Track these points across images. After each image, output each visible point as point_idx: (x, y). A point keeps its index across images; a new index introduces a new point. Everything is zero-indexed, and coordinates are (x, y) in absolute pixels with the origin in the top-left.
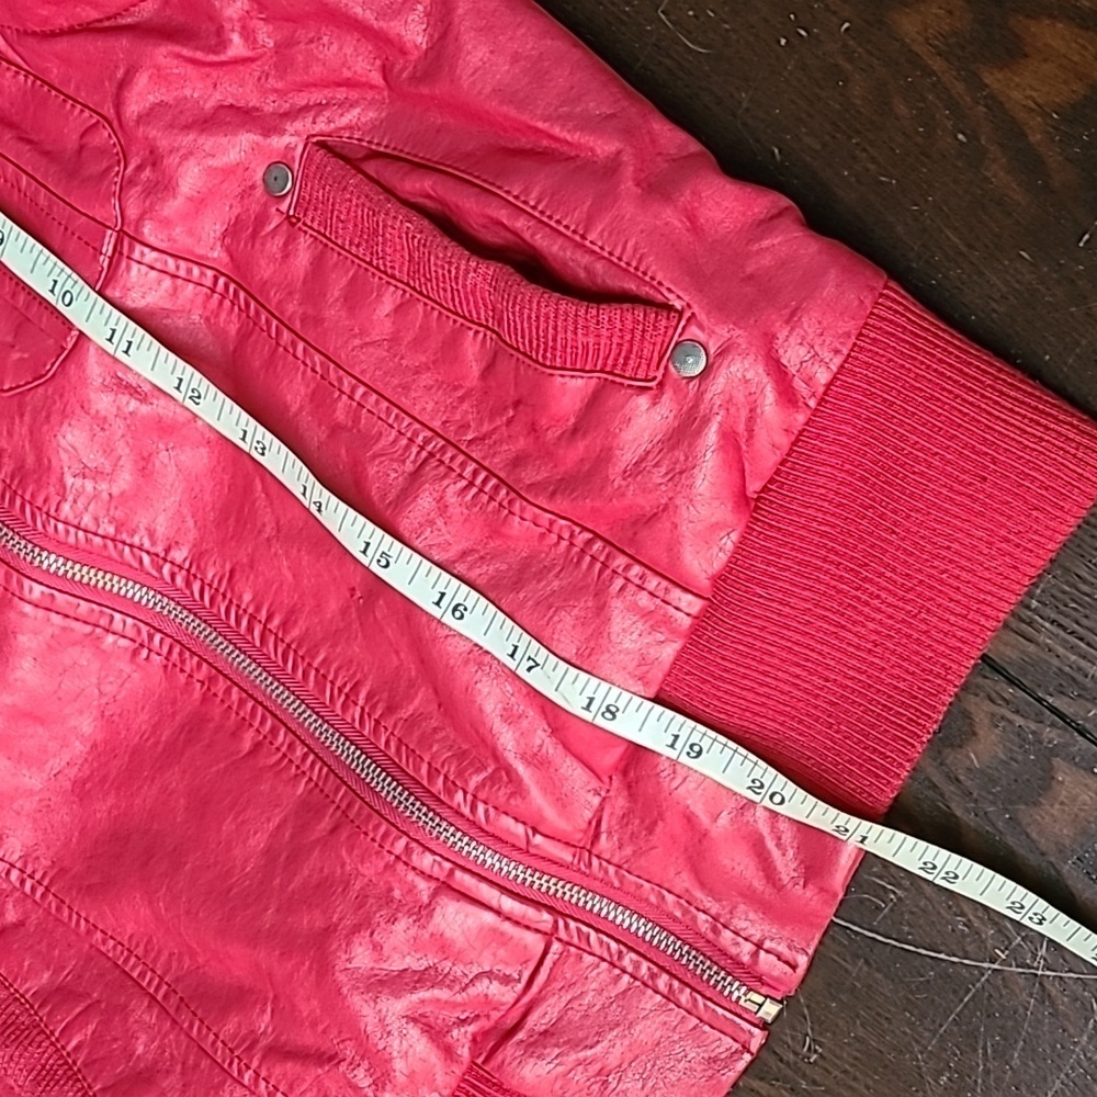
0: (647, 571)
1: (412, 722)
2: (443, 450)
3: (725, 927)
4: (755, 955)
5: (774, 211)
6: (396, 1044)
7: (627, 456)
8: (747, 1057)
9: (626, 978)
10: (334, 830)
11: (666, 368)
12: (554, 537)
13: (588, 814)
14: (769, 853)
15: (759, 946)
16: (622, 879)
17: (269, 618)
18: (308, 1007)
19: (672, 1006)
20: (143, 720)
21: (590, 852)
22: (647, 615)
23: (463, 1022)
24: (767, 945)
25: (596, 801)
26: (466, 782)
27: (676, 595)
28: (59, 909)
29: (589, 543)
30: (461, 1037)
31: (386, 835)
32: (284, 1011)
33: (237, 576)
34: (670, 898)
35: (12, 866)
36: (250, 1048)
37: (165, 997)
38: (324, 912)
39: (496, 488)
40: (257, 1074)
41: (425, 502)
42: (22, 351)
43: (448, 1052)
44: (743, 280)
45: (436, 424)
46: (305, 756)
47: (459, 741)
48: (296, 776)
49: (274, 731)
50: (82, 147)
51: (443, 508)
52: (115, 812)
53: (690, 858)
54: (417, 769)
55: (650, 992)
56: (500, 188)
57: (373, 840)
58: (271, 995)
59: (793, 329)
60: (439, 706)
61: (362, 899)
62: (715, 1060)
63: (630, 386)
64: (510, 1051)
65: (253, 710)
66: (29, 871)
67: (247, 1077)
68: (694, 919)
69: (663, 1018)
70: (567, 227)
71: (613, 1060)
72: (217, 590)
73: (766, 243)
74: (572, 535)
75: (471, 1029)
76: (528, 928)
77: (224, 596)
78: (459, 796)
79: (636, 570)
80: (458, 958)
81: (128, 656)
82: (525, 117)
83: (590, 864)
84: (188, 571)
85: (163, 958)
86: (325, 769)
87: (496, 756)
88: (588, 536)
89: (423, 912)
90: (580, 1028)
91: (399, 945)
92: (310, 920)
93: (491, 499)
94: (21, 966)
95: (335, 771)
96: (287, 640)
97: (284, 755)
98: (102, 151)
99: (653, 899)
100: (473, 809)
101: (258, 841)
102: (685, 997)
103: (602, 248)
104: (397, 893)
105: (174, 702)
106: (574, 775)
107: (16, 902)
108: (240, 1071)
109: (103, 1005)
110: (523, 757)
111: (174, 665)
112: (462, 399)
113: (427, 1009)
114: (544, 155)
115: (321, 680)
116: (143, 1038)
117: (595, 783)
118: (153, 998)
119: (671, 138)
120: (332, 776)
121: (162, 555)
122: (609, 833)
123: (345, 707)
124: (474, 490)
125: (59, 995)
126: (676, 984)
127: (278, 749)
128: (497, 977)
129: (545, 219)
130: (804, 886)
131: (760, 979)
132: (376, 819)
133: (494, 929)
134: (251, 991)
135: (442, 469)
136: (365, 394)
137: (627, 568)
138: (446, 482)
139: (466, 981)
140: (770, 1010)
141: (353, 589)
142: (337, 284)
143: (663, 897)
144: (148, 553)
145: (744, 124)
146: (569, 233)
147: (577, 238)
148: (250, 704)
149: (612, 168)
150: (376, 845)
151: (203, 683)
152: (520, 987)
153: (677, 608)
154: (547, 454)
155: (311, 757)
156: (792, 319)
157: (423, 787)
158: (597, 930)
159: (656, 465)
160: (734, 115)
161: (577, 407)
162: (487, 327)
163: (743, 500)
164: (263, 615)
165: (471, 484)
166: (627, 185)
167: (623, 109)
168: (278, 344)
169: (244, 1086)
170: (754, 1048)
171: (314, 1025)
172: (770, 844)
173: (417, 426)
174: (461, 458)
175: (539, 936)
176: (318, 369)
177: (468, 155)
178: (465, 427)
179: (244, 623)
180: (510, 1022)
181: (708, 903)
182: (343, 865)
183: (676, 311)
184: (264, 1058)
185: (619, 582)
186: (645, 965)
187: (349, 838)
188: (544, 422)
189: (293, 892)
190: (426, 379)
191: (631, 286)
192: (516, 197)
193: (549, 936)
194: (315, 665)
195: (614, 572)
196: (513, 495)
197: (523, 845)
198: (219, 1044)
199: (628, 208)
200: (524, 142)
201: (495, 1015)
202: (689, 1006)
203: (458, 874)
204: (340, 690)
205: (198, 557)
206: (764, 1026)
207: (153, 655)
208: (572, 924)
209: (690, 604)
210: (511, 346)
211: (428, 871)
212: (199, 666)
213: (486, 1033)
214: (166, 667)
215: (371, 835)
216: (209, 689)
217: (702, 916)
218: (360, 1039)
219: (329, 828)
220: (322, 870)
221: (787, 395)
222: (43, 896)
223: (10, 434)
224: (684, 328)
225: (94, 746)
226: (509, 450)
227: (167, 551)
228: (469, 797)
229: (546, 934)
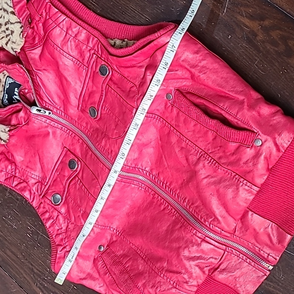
0: (248, 182)
1: (197, 207)
2: (204, 154)
3: (262, 250)
4: (268, 256)
5: (276, 111)
6: (193, 270)
7: (244, 160)
8: (266, 277)
9: (241, 259)
10: (181, 227)
11: (253, 143)
12: (227, 174)
13: (234, 227)
14: (271, 237)
15: (269, 255)
16: (240, 240)
17: (167, 183)
18: (175, 262)
19: (250, 265)
20: (140, 201)
21: (234, 235)
22: (247, 190)
23: (207, 267)
24: (270, 254)
25: (235, 225)
26: (208, 220)
27: (254, 187)
28: (123, 238)
29: (235, 175)
30: (206, 270)
31: (192, 229)
32: (169, 263)
33: (160, 174)
34: (250, 244)
35: (114, 229)
36: (162, 270)
37: (145, 258)
38: (179, 244)
39: (215, 163)
40: (164, 275)
41: (201, 165)
42: (117, 130)
43: (204, 272)
44: (270, 126)
45: (203, 149)
46: (175, 212)
47: (207, 212)
48: (173, 215)
49: (168, 206)
50: (130, 91)
51: (204, 166)
52: (135, 220)
53: (255, 237)
54: (198, 216)
55: (245, 262)
56: (218, 104)
57: (189, 230)
58: (167, 259)
59: (280, 137)
60: (203, 205)
61: (186, 242)
62: (259, 277)
63: (245, 146)
64: (216, 273)
65: (163, 201)
66: (118, 230)
67: (162, 275)
68: (255, 248)
69: (248, 268)
70: (232, 114)
71: (238, 276)
72: (155, 177)
73: (275, 118)
74: (231, 173)
75: (208, 268)
76: (220, 249)
77: (157, 178)
78: (207, 223)
79: (245, 181)
80: (206, 254)
81: (137, 189)
82: (224, 90)
83: (234, 237)
84: (149, 172)
85: (145, 250)
86: (179, 215)
87: (215, 216)
88: (235, 174)
89: (199, 245)
90: (231, 269)
91: (193, 251)
92: (175, 245)
93: (214, 165)
94: (117, 249)
95: (181, 215)
96: (171, 188)
97: (170, 211)
98: (134, 92)
99: (247, 244)
100: (210, 225)
101: (165, 228)
102: (253, 264)
103: (240, 119)
104: (194, 241)
105: (147, 198)
106: (230, 220)
107: (115, 237)
108: (160, 274)
109: (133, 259)
110: (220, 216)
111: (147, 191)
112: (208, 144)
113: (200, 264)
114: (227, 98)
115: (178, 197)
116: (141, 266)
117: (235, 221)
118: (142, 258)
119: (255, 95)
120: (180, 216)
121: (144, 169)
122: (238, 231)
123: (183, 202)
124: (211, 163)
125: (124, 256)
126: (251, 261)
127: (169, 210)
128: (214, 258)
129: (228, 112)
130: (279, 244)
131: (269, 261)
132: (189, 226)
133: (213, 249)
134: (163, 258)
135: (204, 158)
136: (188, 142)
137: (243, 181)
138: (205, 161)
139: (208, 259)
140: (271, 268)
141: (184, 180)
142: (182, 119)
143: (249, 244)
144: (141, 169)
145: (272, 89)
146: (233, 115)
147: (235, 116)
148: (163, 200)
149: (242, 102)
150: (189, 231)
151: (152, 195)
152: (219, 260)
153: (253, 190)
154: (227, 157)
155: (176, 212)
156: (280, 135)
157: (199, 220)
158: (235, 250)
159: (250, 162)
160: (270, 87)
161: (234, 149)
162: (214, 131)
163: (268, 170)
164: (165, 182)
165: (210, 162)
166: (246, 107)
167: (245, 89)
168: (170, 130)
169: (161, 277)
170: (267, 275)
171: (176, 266)
172: (271, 235)
173: (199, 149)
174: (208, 156)
175: (222, 250)
176: (179, 136)
177: (210, 95)
178: (209, 150)
179: (161, 184)
180: (216, 267)
181: (258, 245)
182: (183, 235)
183: (255, 133)
184: (165, 272)
185: (241, 184)
186: (245, 257)
187: (184, 229)
188: (226, 151)
189: (172, 239)
190: (201, 139)
191: (246, 127)
192: (222, 107)
193: (225, 251)
194: (177, 193)
195: (241, 182)
196: (219, 165)
197: (220, 233)
198: (156, 268)
199: (245, 111)
200: (223, 94)
201: (213, 266)
202: (254, 266)
203: (206, 238)
204: (182, 199)
205: (151, 170)
206: (269, 271)
207: (142, 189)
208: (230, 248)
209: (256, 189)
210: (220, 136)
211: (200, 237)
212: (152, 191)
213: (211, 269)
214: (145, 191)
215: (188, 229)
216: (154, 196)
217: (257, 248)
218: (186, 269)
219: (180, 226)
220: (178, 235)
221: (278, 150)
222: (121, 235)
223: (114, 147)
224: (257, 136)
225: (131, 206)
226: (218, 155)
227: (145, 168)
228: (209, 223)
229: (224, 250)
